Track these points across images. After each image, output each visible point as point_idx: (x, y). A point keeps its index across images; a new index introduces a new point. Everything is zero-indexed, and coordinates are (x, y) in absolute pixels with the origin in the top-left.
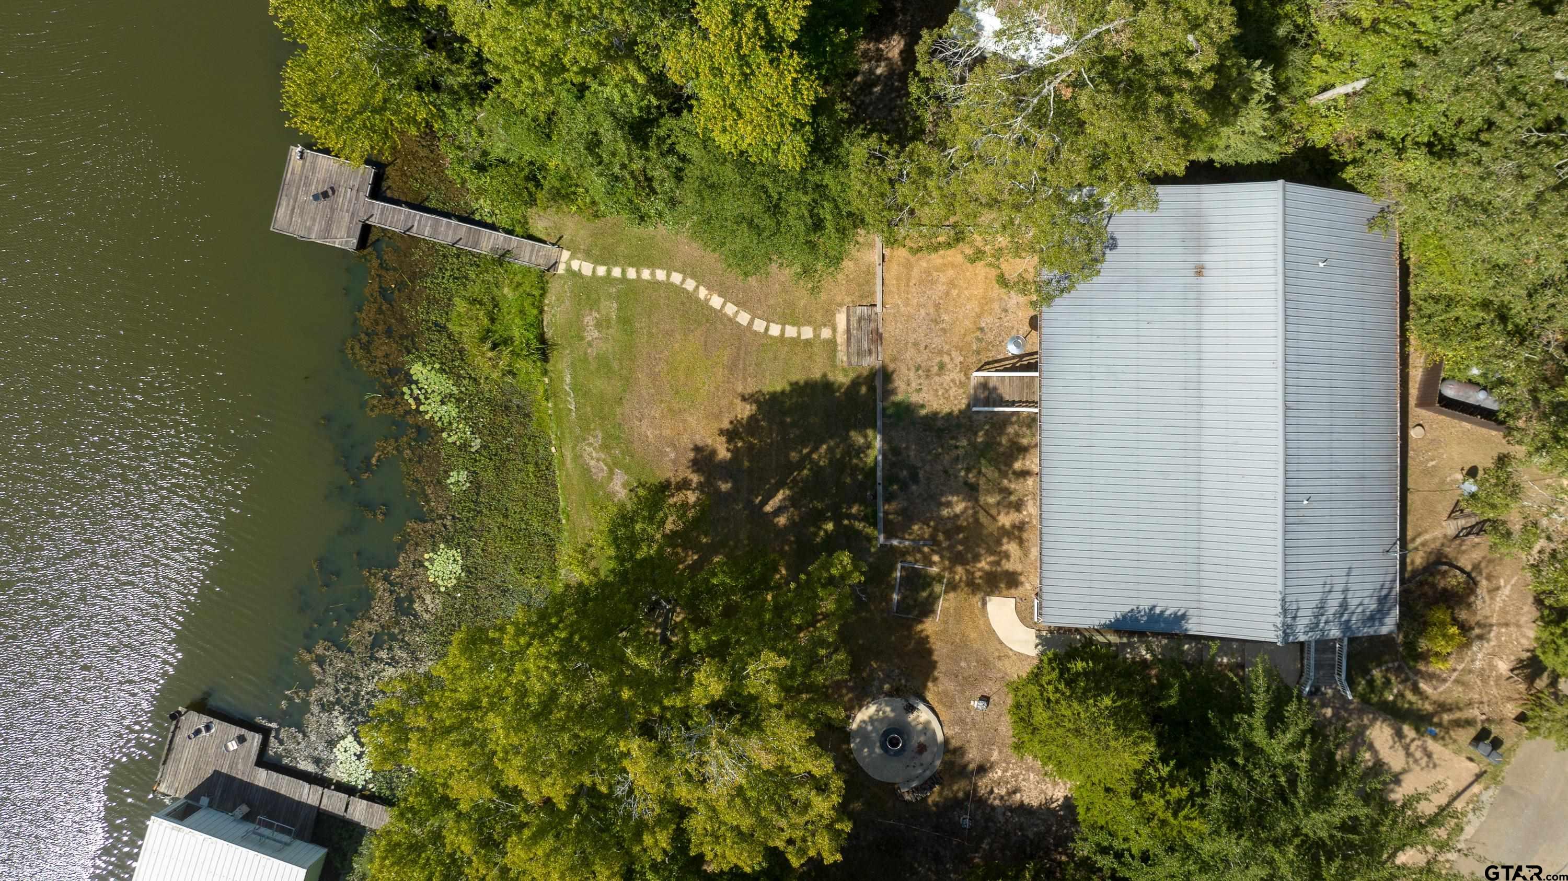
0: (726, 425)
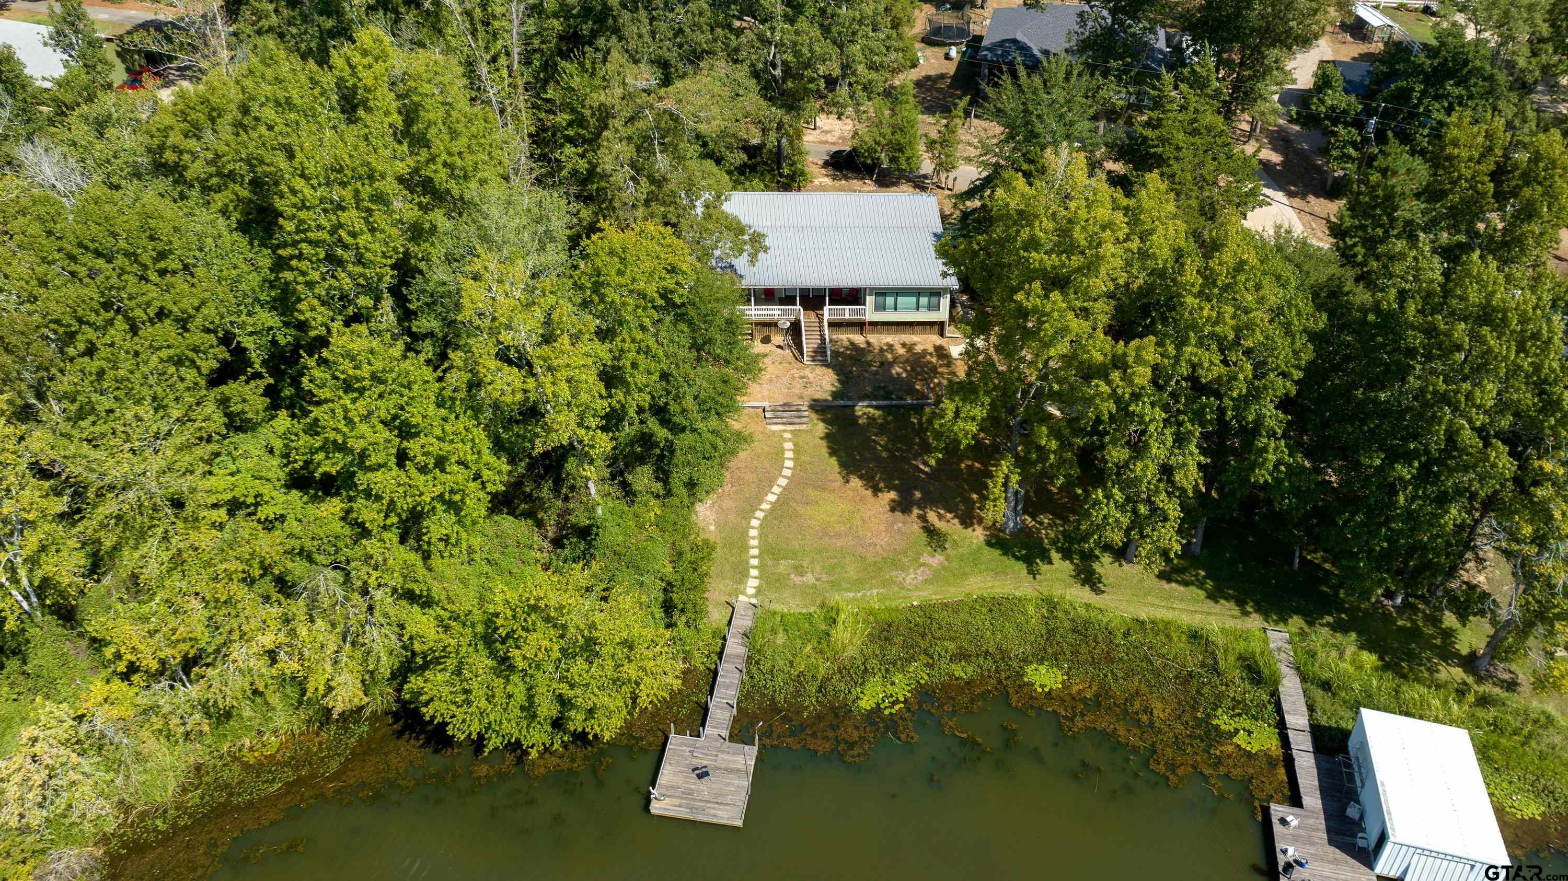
0: (869, 492)
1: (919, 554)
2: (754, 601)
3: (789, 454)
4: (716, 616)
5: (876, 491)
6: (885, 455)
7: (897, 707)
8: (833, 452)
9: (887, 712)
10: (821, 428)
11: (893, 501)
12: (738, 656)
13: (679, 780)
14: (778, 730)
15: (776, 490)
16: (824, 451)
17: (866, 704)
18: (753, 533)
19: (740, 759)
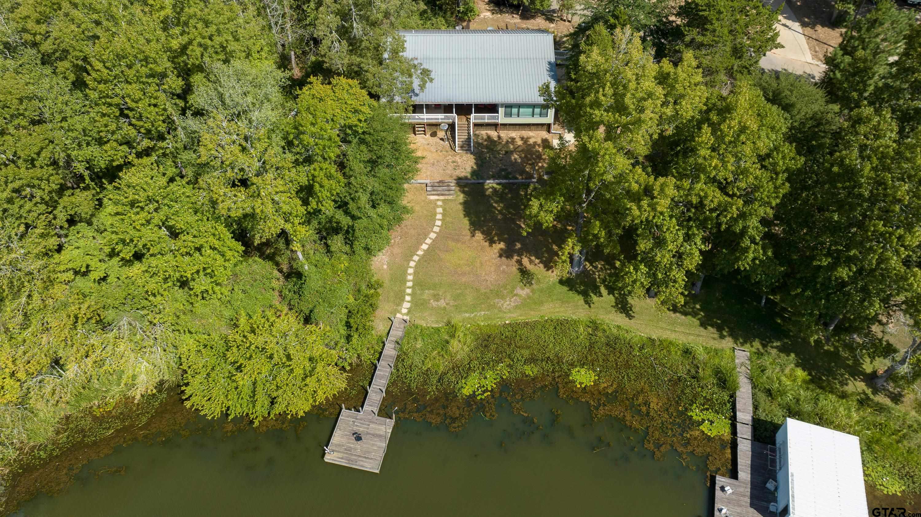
0: (487, 244)
1: (514, 288)
2: (405, 317)
3: (439, 216)
4: (380, 327)
5: (492, 242)
6: (499, 217)
7: (486, 395)
8: (467, 213)
9: (479, 398)
10: (461, 197)
11: (501, 249)
12: (391, 357)
13: (344, 441)
14: (409, 407)
15: (428, 241)
16: (461, 214)
17: (467, 391)
18: (411, 271)
19: (383, 428)
